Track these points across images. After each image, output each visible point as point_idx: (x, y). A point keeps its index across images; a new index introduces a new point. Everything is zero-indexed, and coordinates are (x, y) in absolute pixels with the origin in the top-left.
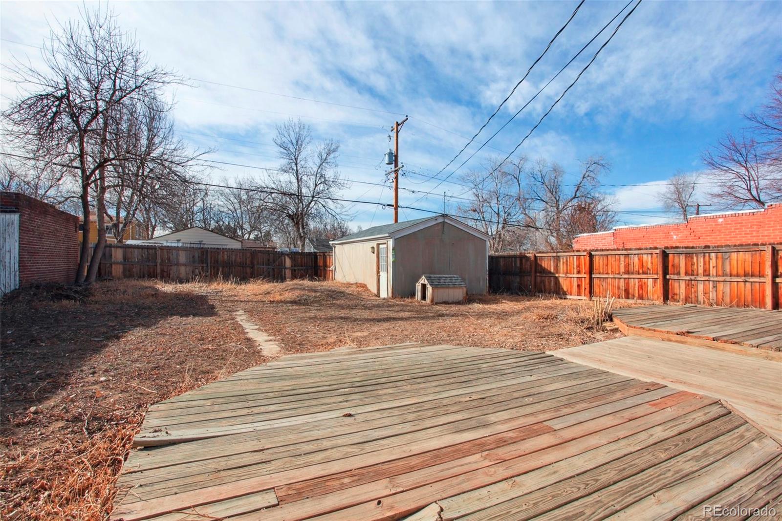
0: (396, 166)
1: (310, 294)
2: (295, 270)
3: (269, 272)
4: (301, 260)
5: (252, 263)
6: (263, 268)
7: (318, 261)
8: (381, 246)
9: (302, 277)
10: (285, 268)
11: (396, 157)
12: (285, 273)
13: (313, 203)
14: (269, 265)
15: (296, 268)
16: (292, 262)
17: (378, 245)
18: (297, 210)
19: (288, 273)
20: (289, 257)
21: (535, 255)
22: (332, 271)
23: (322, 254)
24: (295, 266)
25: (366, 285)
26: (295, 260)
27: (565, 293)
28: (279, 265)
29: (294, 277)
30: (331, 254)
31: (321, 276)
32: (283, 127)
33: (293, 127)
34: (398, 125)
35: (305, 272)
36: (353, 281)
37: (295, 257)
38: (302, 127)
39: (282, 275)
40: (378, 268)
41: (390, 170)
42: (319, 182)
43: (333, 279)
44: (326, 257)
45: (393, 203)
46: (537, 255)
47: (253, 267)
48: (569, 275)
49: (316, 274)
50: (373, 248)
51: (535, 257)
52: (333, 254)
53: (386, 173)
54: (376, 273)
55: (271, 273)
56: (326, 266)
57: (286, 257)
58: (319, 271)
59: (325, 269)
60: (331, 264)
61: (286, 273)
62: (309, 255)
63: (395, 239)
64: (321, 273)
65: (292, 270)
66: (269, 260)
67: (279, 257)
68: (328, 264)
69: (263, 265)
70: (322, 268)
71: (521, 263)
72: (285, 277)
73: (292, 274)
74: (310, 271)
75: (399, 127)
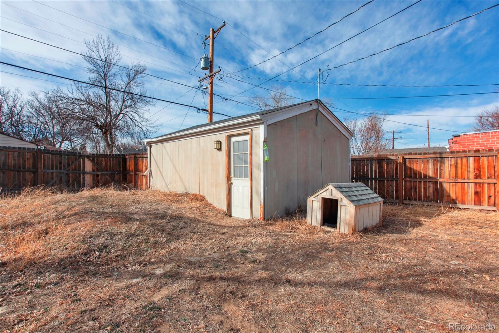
0: (211, 71)
1: (113, 228)
2: (98, 175)
3: (61, 178)
4: (106, 163)
5: (35, 166)
6: (52, 173)
7: (128, 164)
8: (233, 139)
9: (106, 184)
10: (85, 173)
11: (212, 62)
12: (84, 178)
13: (121, 115)
14: (61, 169)
15: (99, 173)
16: (93, 165)
17: (230, 137)
18: (105, 121)
19: (88, 179)
20: (90, 160)
21: (403, 157)
22: (146, 176)
23: (132, 156)
24: (98, 171)
25: (204, 197)
26: (97, 163)
27: (454, 202)
28: (75, 169)
29: (96, 184)
30: (145, 156)
31: (130, 182)
32: (91, 42)
33: (103, 44)
34: (214, 32)
35: (110, 177)
36: (180, 190)
37: (97, 160)
38: (111, 45)
39: (79, 181)
40: (229, 173)
41: (205, 76)
42: (127, 98)
43: (148, 187)
44: (138, 160)
45: (208, 108)
46: (406, 157)
47: (35, 172)
48: (459, 180)
49: (125, 179)
50: (219, 143)
51: (404, 160)
52: (149, 155)
53: (199, 79)
54: (225, 180)
55: (64, 179)
56: (137, 170)
57: (86, 160)
58: (128, 177)
59: (135, 174)
60: (144, 168)
61: (86, 179)
62: (116, 158)
63: (268, 126)
64: (131, 178)
65: (94, 175)
66: (61, 163)
67: (76, 159)
68: (140, 167)
69: (52, 169)
70: (133, 173)
71: (380, 167)
72: (84, 184)
73: (94, 179)
74: (117, 177)
75: (215, 35)
